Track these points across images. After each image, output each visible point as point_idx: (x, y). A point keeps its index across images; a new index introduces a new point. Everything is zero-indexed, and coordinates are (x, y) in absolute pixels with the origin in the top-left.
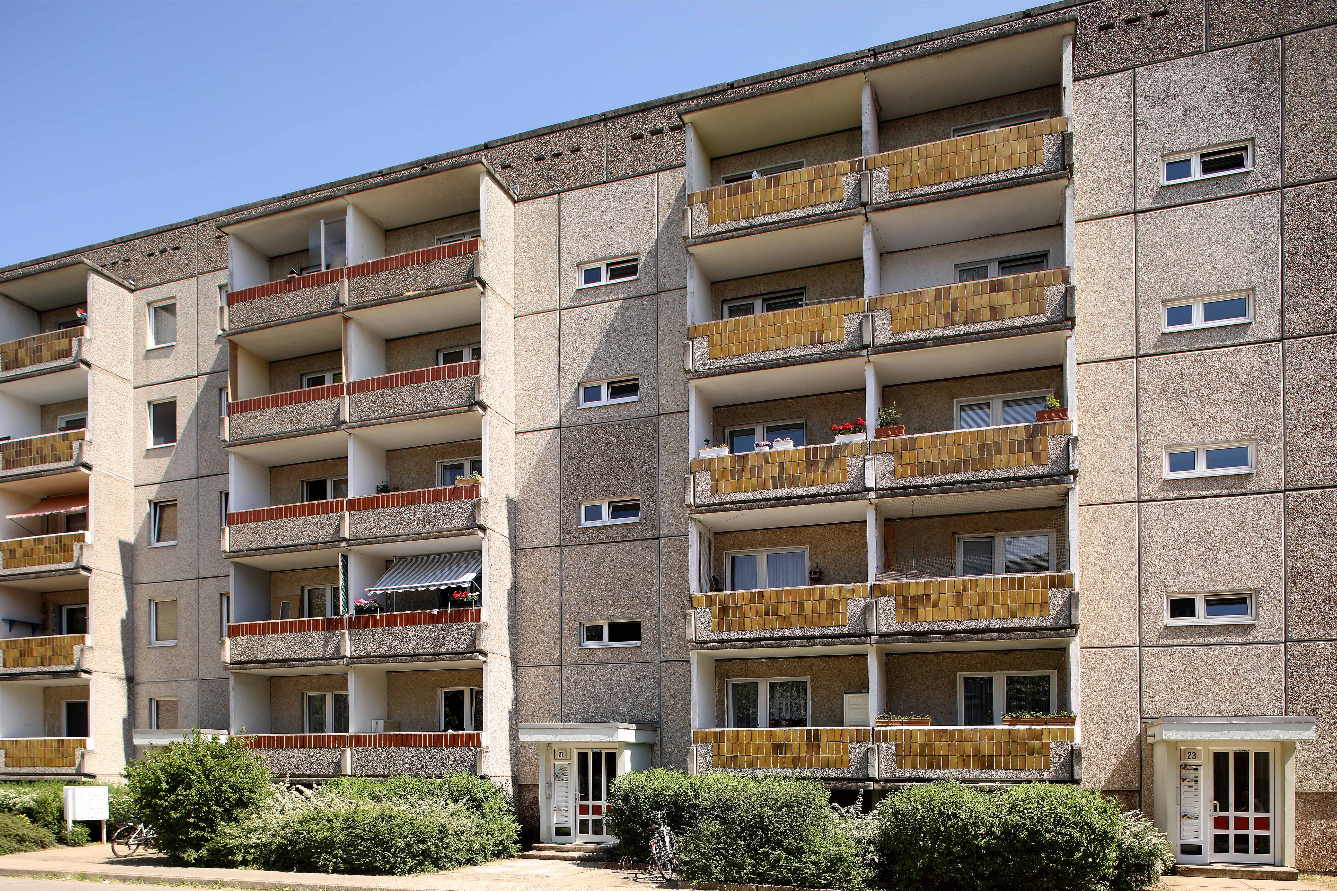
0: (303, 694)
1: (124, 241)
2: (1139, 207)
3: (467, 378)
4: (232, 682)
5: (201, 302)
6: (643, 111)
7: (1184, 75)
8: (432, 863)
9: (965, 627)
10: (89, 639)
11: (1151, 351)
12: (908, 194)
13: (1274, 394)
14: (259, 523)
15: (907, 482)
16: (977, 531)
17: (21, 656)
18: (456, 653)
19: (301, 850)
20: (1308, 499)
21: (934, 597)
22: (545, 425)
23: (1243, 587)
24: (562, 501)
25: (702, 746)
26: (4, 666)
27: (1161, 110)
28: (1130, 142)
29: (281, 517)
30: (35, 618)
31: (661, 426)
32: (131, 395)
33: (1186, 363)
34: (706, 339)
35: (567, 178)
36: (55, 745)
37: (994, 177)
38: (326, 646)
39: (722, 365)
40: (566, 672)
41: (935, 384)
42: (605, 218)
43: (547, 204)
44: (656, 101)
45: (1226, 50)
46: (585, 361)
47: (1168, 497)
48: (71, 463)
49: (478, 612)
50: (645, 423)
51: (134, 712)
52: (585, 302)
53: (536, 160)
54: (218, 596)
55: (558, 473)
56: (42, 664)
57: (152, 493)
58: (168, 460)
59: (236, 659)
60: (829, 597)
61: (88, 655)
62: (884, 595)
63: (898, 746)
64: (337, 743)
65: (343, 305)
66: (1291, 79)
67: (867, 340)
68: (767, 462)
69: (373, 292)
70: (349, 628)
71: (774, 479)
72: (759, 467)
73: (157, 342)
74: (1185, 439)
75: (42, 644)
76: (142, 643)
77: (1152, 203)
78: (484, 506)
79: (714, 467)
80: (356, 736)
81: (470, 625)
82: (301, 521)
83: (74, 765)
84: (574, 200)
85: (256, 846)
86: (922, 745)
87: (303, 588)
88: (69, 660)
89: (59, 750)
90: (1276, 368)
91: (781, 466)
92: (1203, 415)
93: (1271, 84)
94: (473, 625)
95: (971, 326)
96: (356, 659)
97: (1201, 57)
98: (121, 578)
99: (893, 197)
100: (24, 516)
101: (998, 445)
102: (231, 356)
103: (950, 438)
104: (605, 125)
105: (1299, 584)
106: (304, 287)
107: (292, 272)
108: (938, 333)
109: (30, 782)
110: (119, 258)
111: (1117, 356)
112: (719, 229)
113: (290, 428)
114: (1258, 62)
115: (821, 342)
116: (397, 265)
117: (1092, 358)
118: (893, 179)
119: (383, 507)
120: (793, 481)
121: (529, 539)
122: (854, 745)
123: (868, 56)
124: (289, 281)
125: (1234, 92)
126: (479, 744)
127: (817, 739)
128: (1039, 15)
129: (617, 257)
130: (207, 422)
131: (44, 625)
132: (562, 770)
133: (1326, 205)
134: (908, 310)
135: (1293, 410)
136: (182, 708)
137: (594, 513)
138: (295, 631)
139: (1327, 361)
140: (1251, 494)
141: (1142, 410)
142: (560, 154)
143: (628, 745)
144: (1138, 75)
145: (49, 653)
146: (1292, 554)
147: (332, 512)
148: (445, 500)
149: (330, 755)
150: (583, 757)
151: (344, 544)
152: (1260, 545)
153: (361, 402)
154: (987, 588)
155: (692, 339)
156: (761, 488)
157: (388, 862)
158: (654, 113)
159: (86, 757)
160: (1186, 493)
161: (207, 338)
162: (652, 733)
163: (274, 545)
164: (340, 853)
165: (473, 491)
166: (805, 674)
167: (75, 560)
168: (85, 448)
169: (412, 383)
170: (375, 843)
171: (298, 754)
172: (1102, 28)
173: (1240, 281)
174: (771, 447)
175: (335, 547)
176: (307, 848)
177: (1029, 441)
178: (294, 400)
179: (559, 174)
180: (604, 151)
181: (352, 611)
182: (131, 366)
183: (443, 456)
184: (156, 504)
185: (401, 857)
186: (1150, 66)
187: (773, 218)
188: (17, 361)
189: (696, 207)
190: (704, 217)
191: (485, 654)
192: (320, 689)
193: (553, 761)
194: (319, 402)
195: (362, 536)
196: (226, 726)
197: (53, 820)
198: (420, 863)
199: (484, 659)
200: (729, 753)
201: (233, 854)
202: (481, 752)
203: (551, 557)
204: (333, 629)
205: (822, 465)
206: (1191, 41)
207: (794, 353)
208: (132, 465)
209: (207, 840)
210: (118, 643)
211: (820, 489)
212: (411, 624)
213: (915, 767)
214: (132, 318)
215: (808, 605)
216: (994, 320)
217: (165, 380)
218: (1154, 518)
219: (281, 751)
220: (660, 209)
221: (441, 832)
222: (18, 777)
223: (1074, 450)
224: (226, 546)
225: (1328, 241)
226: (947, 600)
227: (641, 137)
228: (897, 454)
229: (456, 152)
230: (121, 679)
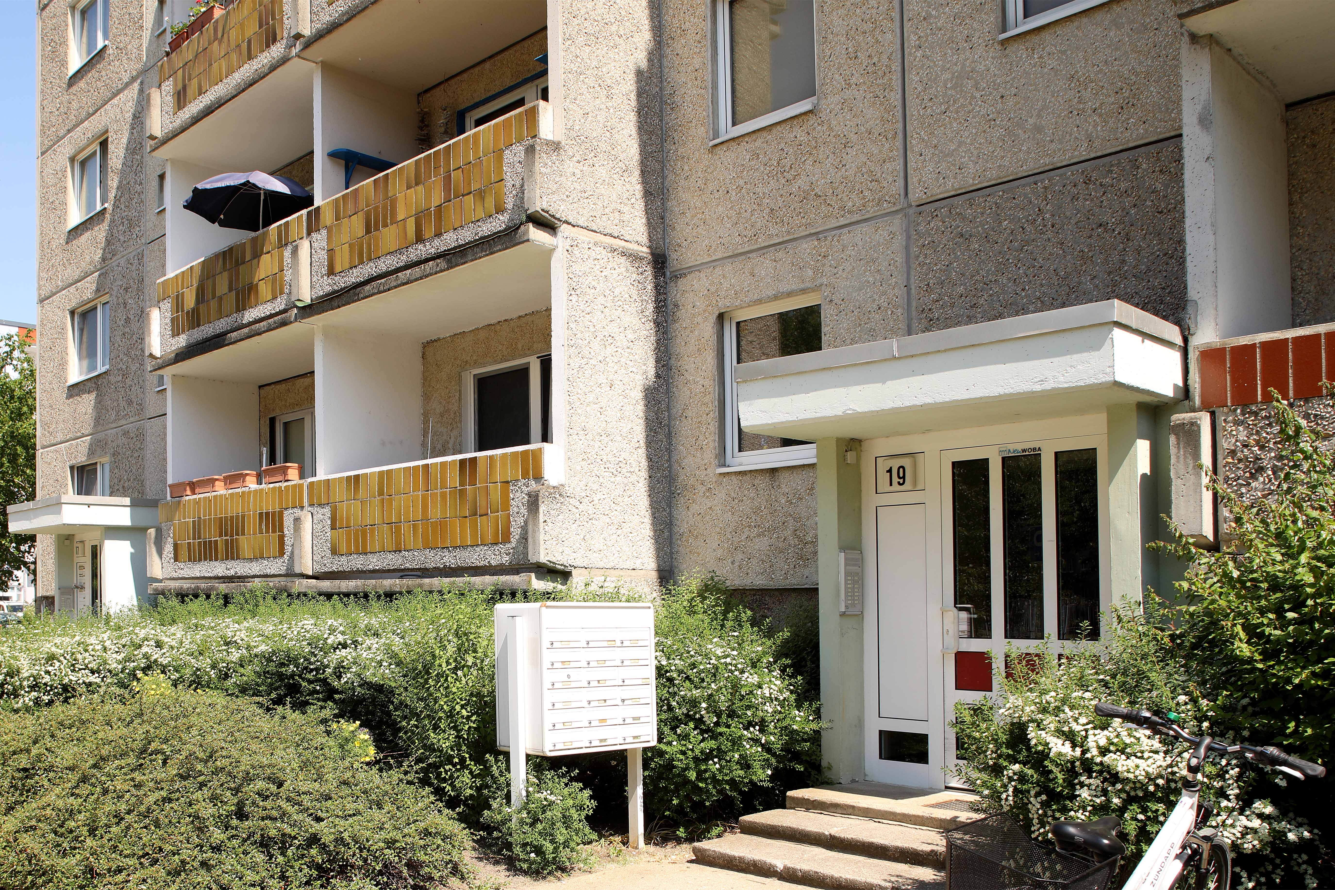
17: (368, 231)
26: (330, 274)
36: (453, 479)
75: (418, 178)
76: (690, 140)
83: (506, 540)
88: (490, 203)
89: (462, 493)
109: (390, 595)
145: (437, 198)
159: (542, 508)
197: (458, 745)
222: (359, 582)
230: (634, 257)
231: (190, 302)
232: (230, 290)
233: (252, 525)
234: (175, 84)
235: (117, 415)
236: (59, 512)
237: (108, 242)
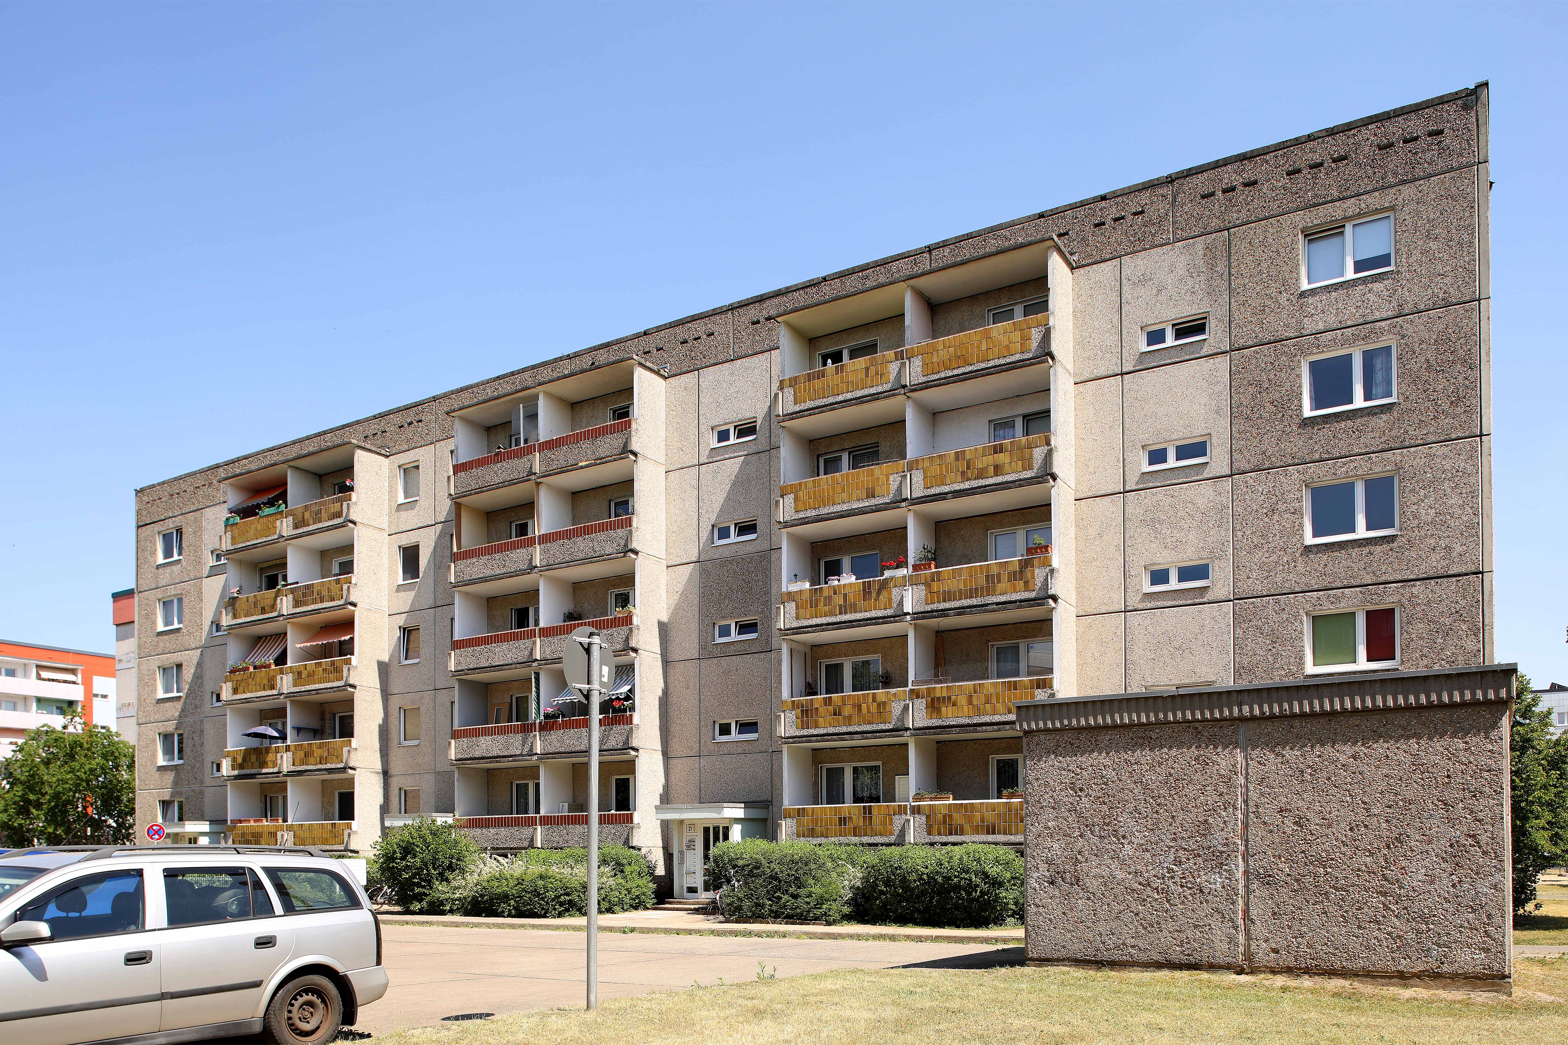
0: (512, 783)
1: (382, 416)
2: (1125, 370)
3: (623, 530)
4: (456, 775)
5: (438, 464)
6: (759, 301)
7: (1156, 262)
8: (578, 910)
9: (975, 722)
10: (354, 742)
11: (1134, 488)
12: (936, 377)
13: (1225, 520)
14: (476, 648)
15: (935, 606)
16: (1005, 639)
17: (306, 756)
18: (616, 750)
19: (487, 900)
20: (1251, 606)
21: (953, 698)
22: (688, 560)
23: (1203, 680)
24: (701, 621)
25: (789, 820)
26: (294, 765)
27: (1141, 291)
28: (1118, 317)
29: (491, 643)
30: (316, 726)
31: (773, 559)
32: (386, 541)
33: (1160, 496)
34: (792, 495)
35: (704, 358)
36: (330, 827)
37: (997, 362)
38: (523, 745)
39: (804, 516)
40: (703, 761)
41: (973, 519)
42: (732, 390)
43: (689, 379)
44: (769, 293)
45: (1187, 241)
46: (717, 507)
47: (1146, 608)
48: (341, 602)
49: (631, 716)
50: (761, 557)
51: (388, 799)
52: (717, 459)
53: (682, 343)
54: (450, 704)
55: (698, 599)
56: (321, 763)
57: (401, 620)
58: (414, 593)
59: (459, 756)
60: (879, 700)
61: (353, 755)
62: (918, 697)
63: (928, 817)
64: (531, 822)
65: (535, 474)
66: (1236, 264)
67: (907, 494)
68: (835, 593)
69: (556, 462)
70: (540, 731)
71: (840, 606)
72: (830, 598)
73: (406, 498)
74: (1160, 560)
75: (320, 747)
76: (394, 743)
77: (1134, 366)
78: (635, 632)
79: (798, 598)
80: (544, 816)
81: (626, 727)
82: (505, 646)
83: (343, 844)
84: (710, 375)
85: (459, 899)
86: (945, 816)
87: (511, 696)
88: (340, 759)
89: (332, 831)
90: (1226, 499)
91: (845, 595)
92: (1173, 539)
93: (1221, 267)
94: (627, 727)
95: (981, 481)
96: (545, 755)
97: (1170, 247)
98: (379, 691)
99: (925, 379)
100: (308, 644)
101: (999, 575)
102: (456, 514)
103: (965, 571)
104: (732, 313)
105: (1244, 677)
106: (508, 459)
107: (500, 447)
108: (957, 487)
110: (378, 429)
111: (1109, 492)
112: (802, 408)
113: (498, 572)
114: (1211, 250)
115: (874, 497)
116: (574, 441)
117: (1090, 494)
118: (925, 365)
119: (564, 634)
120: (854, 609)
121: (676, 654)
122: (897, 817)
123: (924, 252)
124: (497, 454)
125: (1194, 275)
126: (632, 822)
127: (870, 813)
128: (1050, 216)
129: (741, 420)
130: (442, 562)
131: (322, 729)
132: (692, 841)
133: (1263, 365)
134: (935, 470)
135: (1239, 534)
136: (423, 795)
137: (725, 631)
138: (502, 734)
139: (1264, 493)
140: (1209, 603)
141: (1127, 536)
142: (699, 338)
143: (737, 820)
144: (1123, 262)
145: (326, 754)
146: (1239, 652)
147: (528, 638)
148: (608, 628)
149: (526, 831)
150: (706, 830)
151: (535, 664)
152: (1215, 645)
153: (548, 550)
154: (991, 690)
155: (782, 496)
156: (832, 614)
157: (543, 909)
158: (768, 303)
159: (351, 836)
160: (1160, 604)
161: (441, 494)
162: (765, 811)
163: (486, 665)
164: (512, 902)
165: (627, 620)
166: (877, 760)
167: (344, 679)
168: (351, 589)
169: (585, 534)
170: (534, 895)
171: (503, 831)
172: (1096, 226)
173: (1200, 428)
174: (839, 580)
175: (529, 666)
176: (491, 899)
177: (1021, 572)
178: (500, 549)
179: (699, 354)
180: (731, 335)
181: (542, 718)
182: (387, 518)
183: (614, 587)
184: (404, 629)
185: (552, 905)
186: (1131, 255)
187: (840, 398)
188: (304, 521)
189: (786, 390)
190: (792, 398)
191: (637, 750)
192: (524, 779)
193: (685, 834)
194: (518, 551)
195: (549, 657)
196: (452, 811)
198: (567, 910)
199: (636, 754)
200: (808, 825)
201: (444, 905)
202: (632, 828)
203: (692, 667)
204: (528, 732)
205: (874, 595)
206: (1161, 234)
207: (855, 506)
208: (386, 598)
209: (426, 895)
210: (377, 745)
211: (873, 614)
212: (583, 727)
213: (939, 834)
214: (387, 479)
215: (864, 706)
216: (997, 476)
217: (411, 528)
218: (1136, 625)
219: (491, 830)
220: (772, 381)
221: (584, 887)
223: (1051, 579)
224: (452, 667)
225: (1264, 394)
226: (962, 700)
227: (758, 322)
228: (928, 585)
229: (623, 338)
230: (378, 773)
231: (240, 760)
232: (257, 760)
233: (265, 835)
234: (233, 685)
235: (189, 782)
236: (184, 828)
237: (183, 711)
